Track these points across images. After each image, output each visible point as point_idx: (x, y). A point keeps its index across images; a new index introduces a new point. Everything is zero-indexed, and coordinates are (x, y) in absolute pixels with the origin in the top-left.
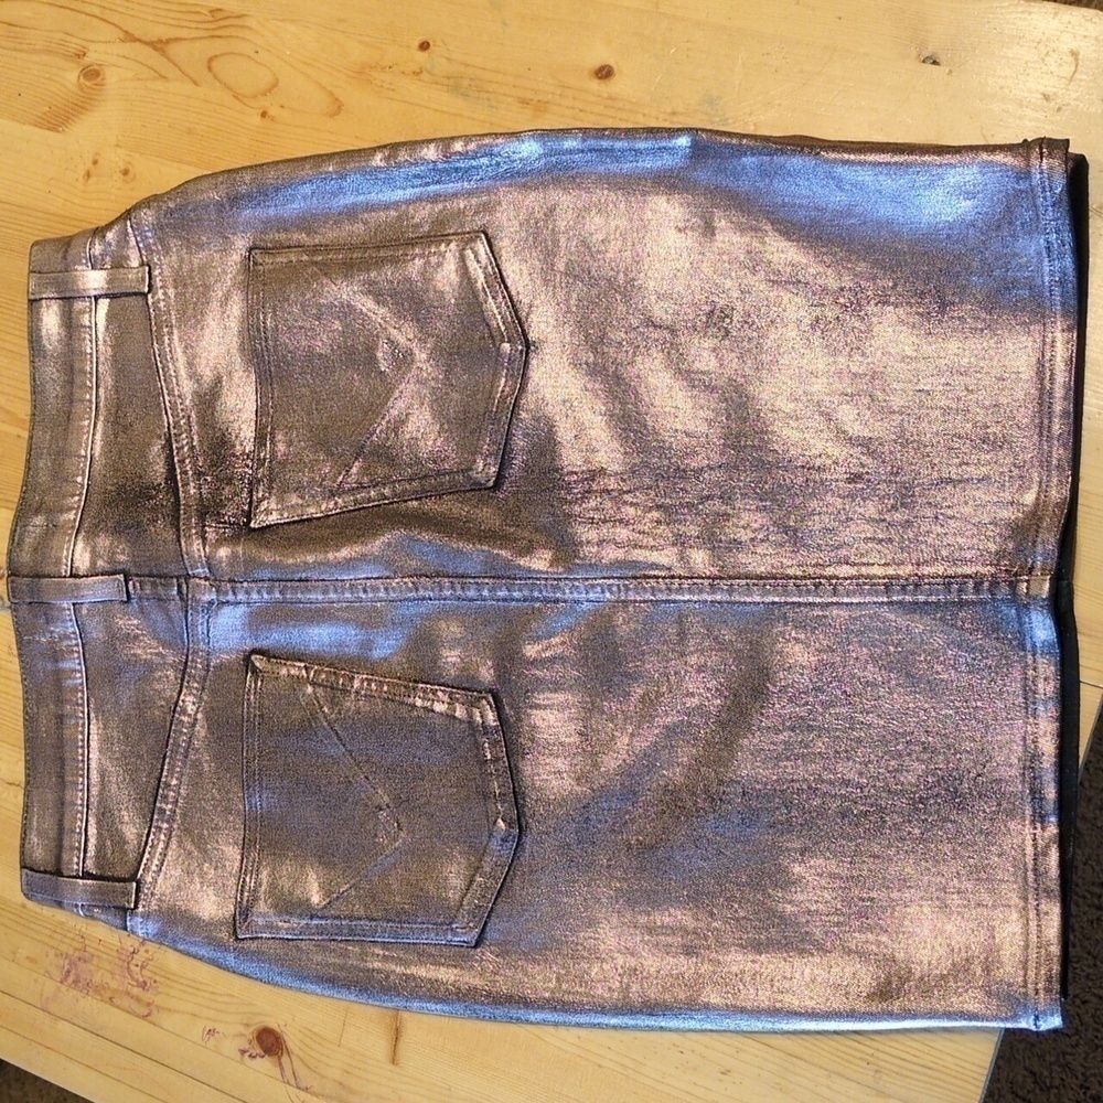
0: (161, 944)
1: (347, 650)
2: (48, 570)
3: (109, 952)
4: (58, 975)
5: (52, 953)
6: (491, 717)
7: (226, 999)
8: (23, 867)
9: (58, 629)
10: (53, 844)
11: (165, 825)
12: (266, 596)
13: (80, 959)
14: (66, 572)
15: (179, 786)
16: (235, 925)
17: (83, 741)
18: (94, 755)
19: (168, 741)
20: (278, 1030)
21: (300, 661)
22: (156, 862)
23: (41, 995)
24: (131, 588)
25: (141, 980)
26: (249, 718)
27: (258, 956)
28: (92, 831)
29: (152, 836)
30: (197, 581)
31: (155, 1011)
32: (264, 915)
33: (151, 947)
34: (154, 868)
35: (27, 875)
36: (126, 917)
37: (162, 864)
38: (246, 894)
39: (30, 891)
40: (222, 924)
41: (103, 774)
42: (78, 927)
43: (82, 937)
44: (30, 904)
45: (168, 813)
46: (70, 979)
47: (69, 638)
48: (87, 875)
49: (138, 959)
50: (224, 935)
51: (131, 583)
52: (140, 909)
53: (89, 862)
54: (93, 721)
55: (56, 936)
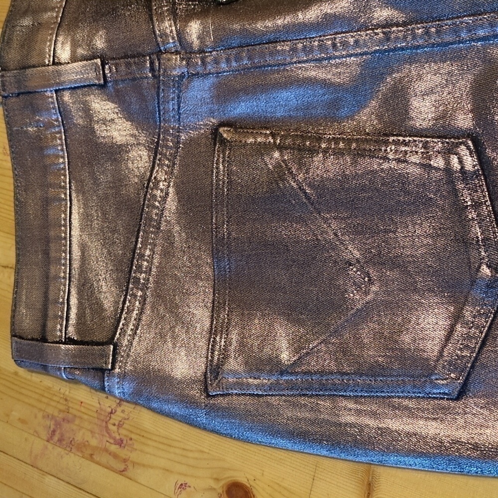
0: (136, 404)
1: (313, 112)
2: (34, 61)
3: (90, 413)
4: (44, 435)
5: (40, 415)
6: (470, 163)
7: (196, 455)
8: (14, 335)
9: (43, 118)
10: (40, 315)
11: (140, 293)
12: (234, 64)
13: (64, 420)
14: (49, 61)
15: (152, 257)
16: (206, 382)
17: (65, 220)
18: (76, 232)
19: (142, 215)
20: (249, 486)
21: (267, 128)
22: (131, 327)
23: (31, 452)
24: (107, 72)
25: (118, 437)
26: (217, 185)
27: (227, 413)
28: (74, 301)
29: (127, 303)
30: (169, 56)
31: (130, 467)
32: (235, 373)
33: (128, 407)
34: (129, 332)
35: (16, 342)
36: (104, 378)
37: (137, 329)
38: (216, 353)
39: (20, 357)
40: (194, 382)
41: (83, 248)
42: (62, 391)
43: (66, 400)
44: (21, 371)
45: (142, 281)
46: (56, 438)
47: (54, 126)
48: (69, 341)
49: (116, 418)
50: (195, 392)
51: (107, 67)
52: (117, 370)
53: (71, 329)
54: (75, 201)
55: (44, 400)
